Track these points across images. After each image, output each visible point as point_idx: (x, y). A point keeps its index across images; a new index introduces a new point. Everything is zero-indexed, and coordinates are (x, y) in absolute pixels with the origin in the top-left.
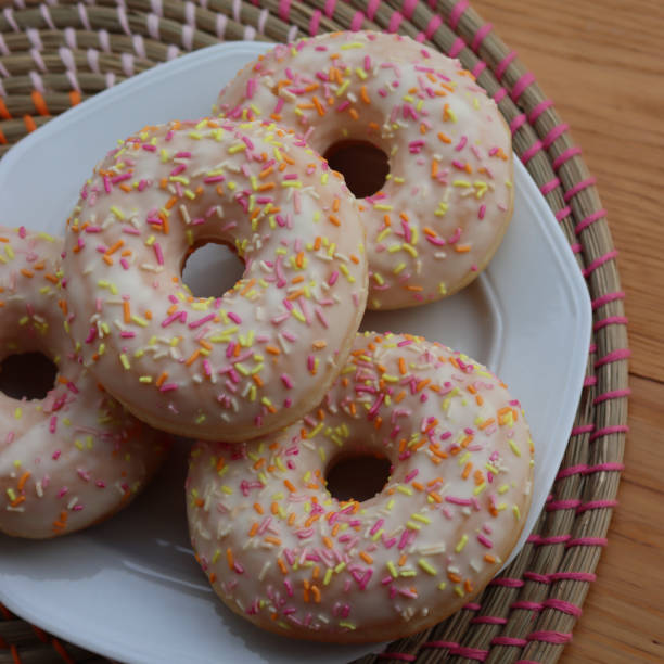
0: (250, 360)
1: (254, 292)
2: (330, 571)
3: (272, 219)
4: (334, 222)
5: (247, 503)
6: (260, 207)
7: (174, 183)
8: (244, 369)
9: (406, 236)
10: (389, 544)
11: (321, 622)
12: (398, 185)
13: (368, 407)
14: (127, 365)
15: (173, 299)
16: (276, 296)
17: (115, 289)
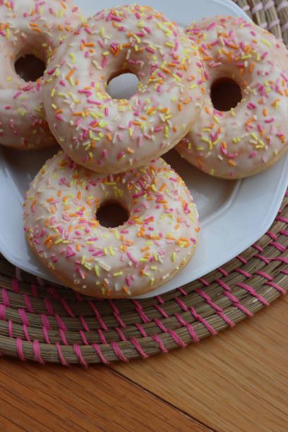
0: (97, 132)
1: (124, 108)
2: (61, 240)
3: (157, 85)
4: (179, 108)
6: (157, 76)
7: (134, 38)
8: (91, 134)
9: (214, 138)
10: (91, 250)
11: (43, 255)
12: (231, 116)
13: (137, 192)
14: (52, 95)
15: (93, 84)
16: (130, 117)
17: (74, 60)
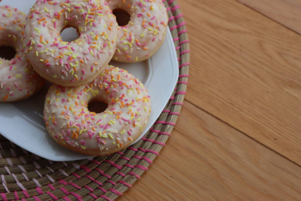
0: (74, 62)
1: (80, 43)
2: (82, 130)
3: (91, 23)
4: (109, 29)
5: (63, 105)
6: (89, 19)
7: (65, 5)
8: (72, 64)
9: (130, 40)
10: (101, 127)
11: (75, 144)
12: (131, 25)
13: (106, 87)
14: (37, 55)
15: (56, 39)
16: (87, 46)
17: (39, 32)
